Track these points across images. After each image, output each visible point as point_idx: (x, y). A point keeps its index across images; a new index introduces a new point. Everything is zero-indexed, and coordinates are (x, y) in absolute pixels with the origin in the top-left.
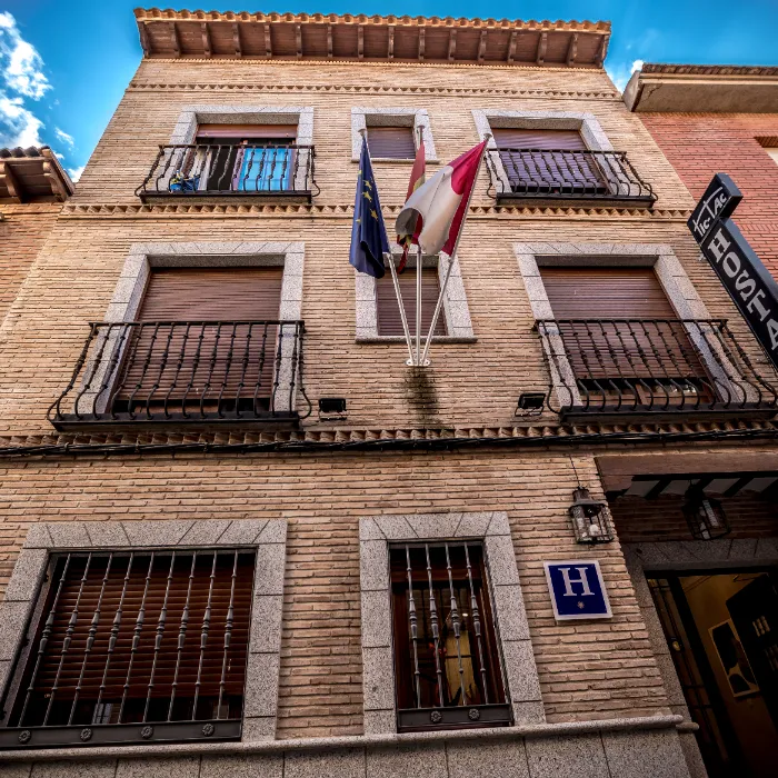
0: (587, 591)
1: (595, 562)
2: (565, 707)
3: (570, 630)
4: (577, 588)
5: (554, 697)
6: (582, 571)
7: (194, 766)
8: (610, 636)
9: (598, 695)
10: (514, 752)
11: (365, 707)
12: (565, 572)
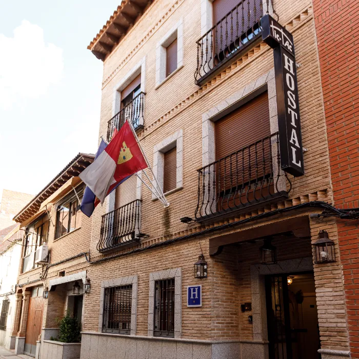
0: (196, 297)
1: (201, 286)
2: (186, 334)
3: (191, 310)
4: (194, 295)
5: (184, 331)
6: (197, 289)
7: (125, 339)
8: (201, 313)
9: (193, 331)
10: (174, 345)
11: (148, 329)
12: (192, 289)
